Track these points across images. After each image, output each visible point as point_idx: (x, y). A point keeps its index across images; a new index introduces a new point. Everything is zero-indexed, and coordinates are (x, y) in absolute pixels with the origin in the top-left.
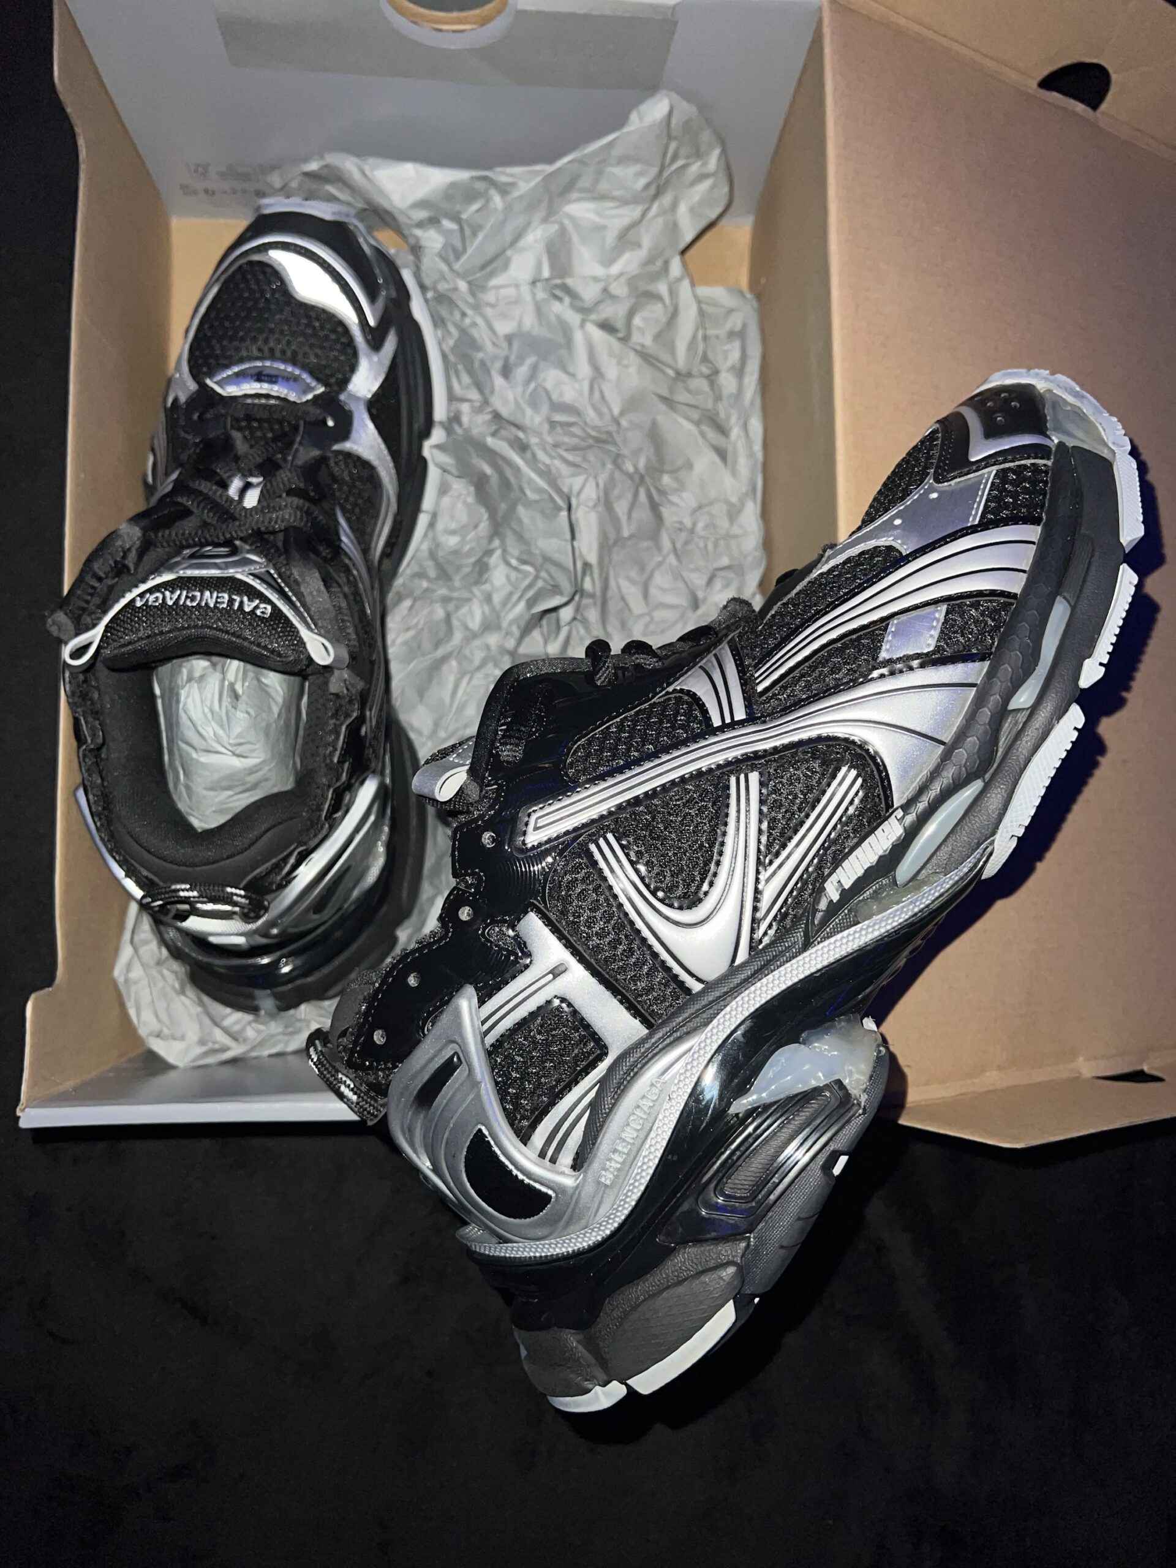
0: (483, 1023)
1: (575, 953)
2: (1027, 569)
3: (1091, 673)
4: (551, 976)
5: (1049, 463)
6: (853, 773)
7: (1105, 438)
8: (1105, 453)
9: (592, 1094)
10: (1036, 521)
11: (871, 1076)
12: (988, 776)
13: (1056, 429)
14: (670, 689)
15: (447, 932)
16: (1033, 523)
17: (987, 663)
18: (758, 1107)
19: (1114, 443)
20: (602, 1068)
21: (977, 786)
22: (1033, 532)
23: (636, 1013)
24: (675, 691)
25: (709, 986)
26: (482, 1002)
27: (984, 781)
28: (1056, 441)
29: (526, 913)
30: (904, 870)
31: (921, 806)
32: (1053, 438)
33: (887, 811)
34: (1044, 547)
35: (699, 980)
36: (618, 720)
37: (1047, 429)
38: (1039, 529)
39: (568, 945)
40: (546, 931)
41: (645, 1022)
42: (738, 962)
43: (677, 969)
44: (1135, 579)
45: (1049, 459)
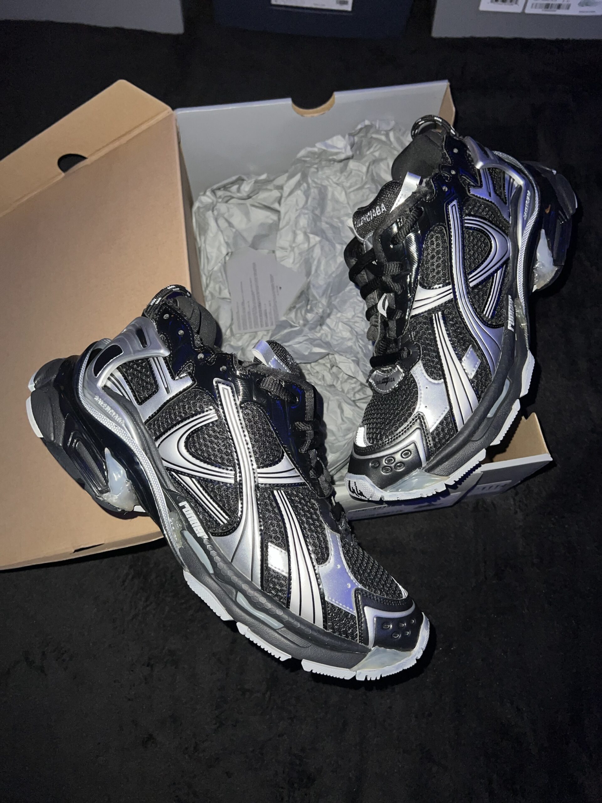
0: (157, 358)
1: (174, 397)
2: (302, 616)
3: (242, 629)
4: (166, 387)
5: (358, 642)
6: (226, 522)
7: (365, 670)
8: (356, 667)
9: (127, 397)
10: (325, 627)
11: (109, 503)
12: (213, 576)
13: (377, 649)
14: (285, 454)
15: (197, 348)
16: (324, 625)
17: (260, 588)
18: (105, 458)
19: (361, 673)
20: (135, 403)
21: (211, 571)
22: (319, 623)
23: (150, 418)
24: (283, 455)
25: (157, 449)
26: (165, 358)
27: (212, 574)
28: (372, 649)
29: (193, 381)
30: (187, 533)
31: (209, 547)
32: (374, 648)
33: (211, 533)
34: (311, 627)
35: (159, 445)
36: (272, 430)
37: (380, 646)
38: (321, 627)
39: (177, 395)
40: (185, 387)
41: (148, 421)
42: (163, 461)
43: (164, 437)
44: (282, 659)
45: (359, 642)
